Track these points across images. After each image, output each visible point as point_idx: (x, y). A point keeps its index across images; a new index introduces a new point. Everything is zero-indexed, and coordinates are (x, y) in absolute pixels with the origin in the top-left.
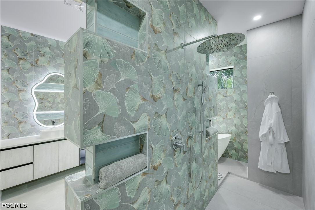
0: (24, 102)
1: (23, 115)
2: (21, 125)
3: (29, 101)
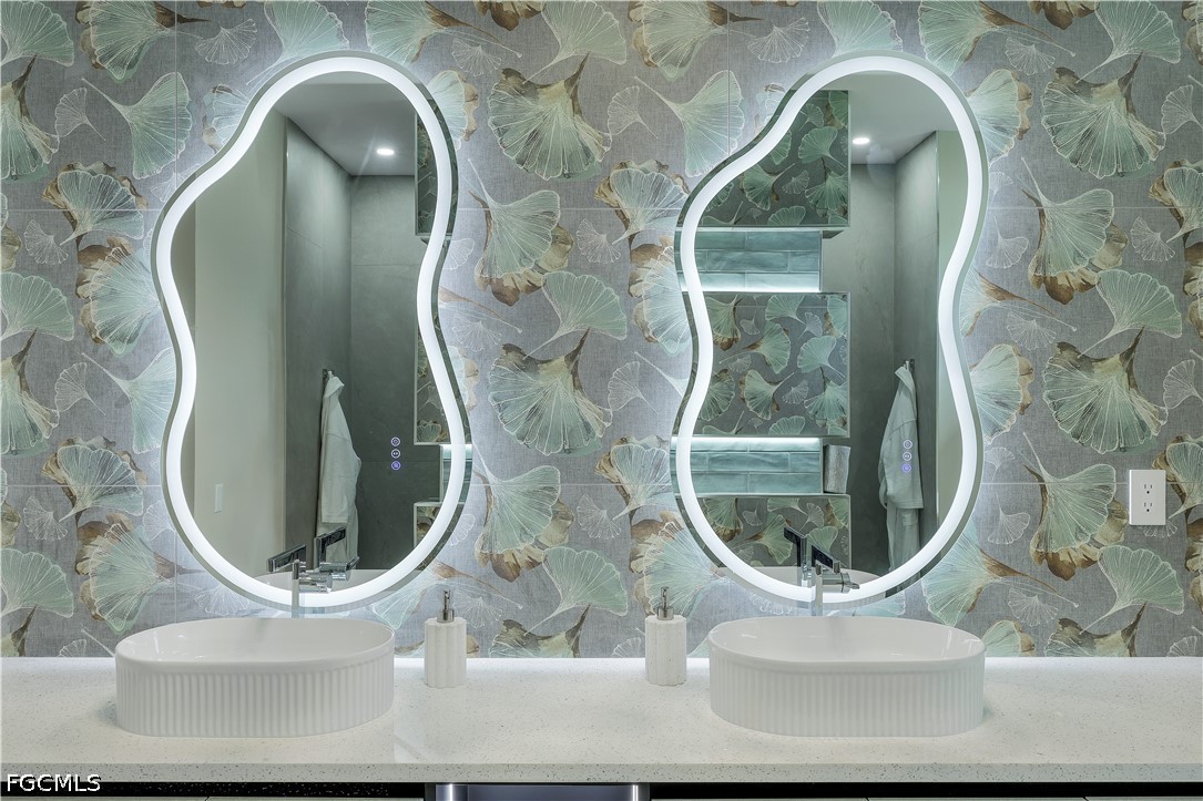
0: (111, 354)
1: (106, 465)
2: (98, 551)
3: (142, 340)
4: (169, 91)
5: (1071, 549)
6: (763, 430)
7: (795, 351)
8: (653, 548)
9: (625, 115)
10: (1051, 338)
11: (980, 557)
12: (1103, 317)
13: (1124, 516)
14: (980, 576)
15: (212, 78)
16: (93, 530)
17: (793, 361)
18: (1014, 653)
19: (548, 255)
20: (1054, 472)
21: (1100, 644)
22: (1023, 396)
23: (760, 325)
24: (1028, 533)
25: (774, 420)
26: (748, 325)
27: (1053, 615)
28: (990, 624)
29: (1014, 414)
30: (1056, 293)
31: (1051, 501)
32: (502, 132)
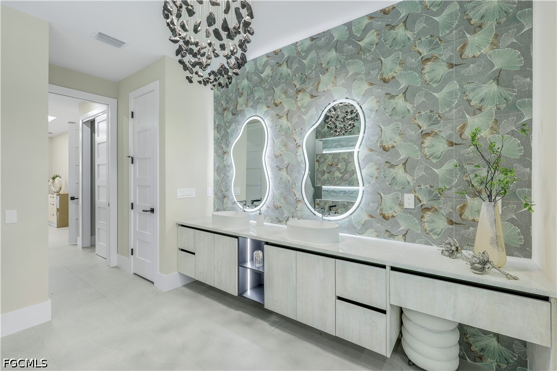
4: (233, 126)
5: (389, 213)
6: (339, 185)
7: (347, 166)
8: (300, 205)
9: (295, 120)
10: (383, 161)
11: (365, 213)
12: (398, 154)
13: (403, 205)
14: (366, 217)
15: (238, 123)
16: (225, 197)
17: (346, 169)
18: (374, 237)
19: (283, 149)
20: (384, 194)
21: (396, 237)
22: (376, 175)
23: (338, 160)
24: (377, 208)
25: (341, 182)
26: (336, 160)
27: (383, 229)
28: (368, 229)
29: (374, 179)
30: (385, 149)
31: (383, 200)
32: (276, 126)
